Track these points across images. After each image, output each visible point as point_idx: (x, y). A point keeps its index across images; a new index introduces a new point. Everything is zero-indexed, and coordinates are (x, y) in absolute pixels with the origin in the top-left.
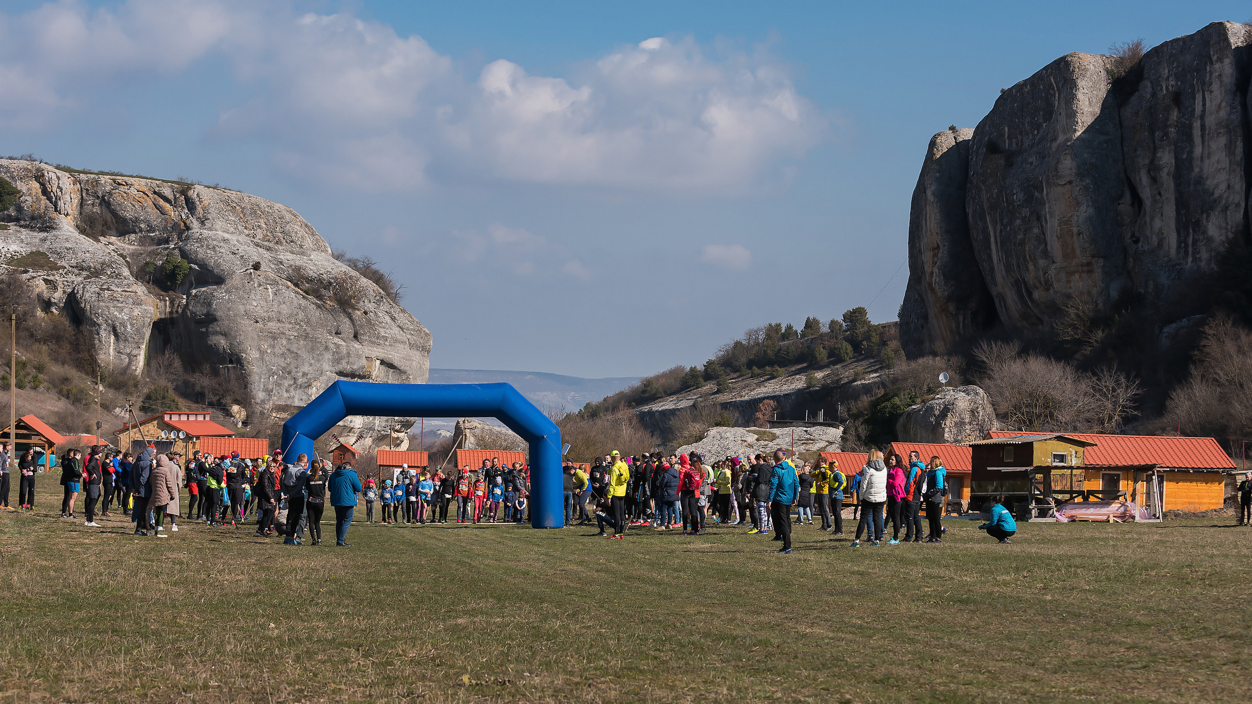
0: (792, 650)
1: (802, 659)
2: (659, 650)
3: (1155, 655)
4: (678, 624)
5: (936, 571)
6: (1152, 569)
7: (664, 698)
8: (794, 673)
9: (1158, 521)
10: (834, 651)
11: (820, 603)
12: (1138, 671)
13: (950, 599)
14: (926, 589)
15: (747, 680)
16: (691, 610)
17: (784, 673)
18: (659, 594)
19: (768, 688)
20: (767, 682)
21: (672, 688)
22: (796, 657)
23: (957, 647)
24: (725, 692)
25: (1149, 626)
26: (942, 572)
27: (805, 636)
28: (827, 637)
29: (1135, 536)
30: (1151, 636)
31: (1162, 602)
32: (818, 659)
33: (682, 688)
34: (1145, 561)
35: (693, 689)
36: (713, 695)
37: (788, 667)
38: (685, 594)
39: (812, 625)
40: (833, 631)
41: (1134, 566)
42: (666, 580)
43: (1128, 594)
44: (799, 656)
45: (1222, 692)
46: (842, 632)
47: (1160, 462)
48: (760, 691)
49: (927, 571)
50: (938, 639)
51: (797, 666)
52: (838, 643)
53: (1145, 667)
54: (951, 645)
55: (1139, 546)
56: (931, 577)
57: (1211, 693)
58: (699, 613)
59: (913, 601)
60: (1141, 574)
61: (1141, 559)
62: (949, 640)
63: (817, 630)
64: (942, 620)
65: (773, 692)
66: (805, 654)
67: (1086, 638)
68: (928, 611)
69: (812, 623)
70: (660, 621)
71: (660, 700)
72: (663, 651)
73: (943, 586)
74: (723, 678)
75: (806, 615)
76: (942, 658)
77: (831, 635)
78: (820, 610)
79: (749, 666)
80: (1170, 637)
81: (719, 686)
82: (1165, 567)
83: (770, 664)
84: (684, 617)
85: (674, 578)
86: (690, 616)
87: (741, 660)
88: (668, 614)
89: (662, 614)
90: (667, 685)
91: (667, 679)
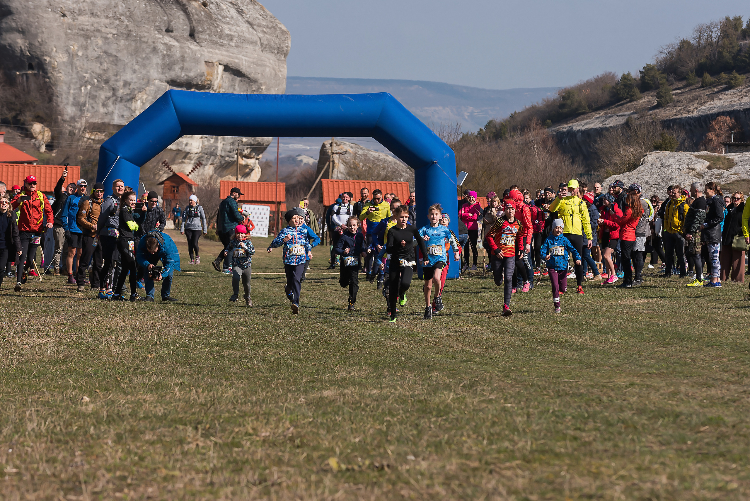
2: (579, 429)
4: (605, 399)
7: (585, 487)
15: (693, 467)
16: (621, 381)
17: (741, 459)
18: (581, 362)
19: (720, 477)
20: (719, 470)
21: (596, 476)
24: (664, 479)
33: (610, 476)
35: (623, 477)
36: (649, 485)
37: (746, 451)
38: (614, 361)
42: (589, 344)
48: (709, 480)
58: (632, 384)
65: (727, 482)
70: (581, 395)
71: (580, 490)
72: (584, 431)
74: (663, 464)
79: (696, 449)
81: (656, 474)
83: (722, 448)
84: (613, 390)
85: (600, 342)
86: (620, 388)
87: (686, 443)
88: (592, 386)
89: (584, 386)
90: (589, 472)
91: (590, 464)
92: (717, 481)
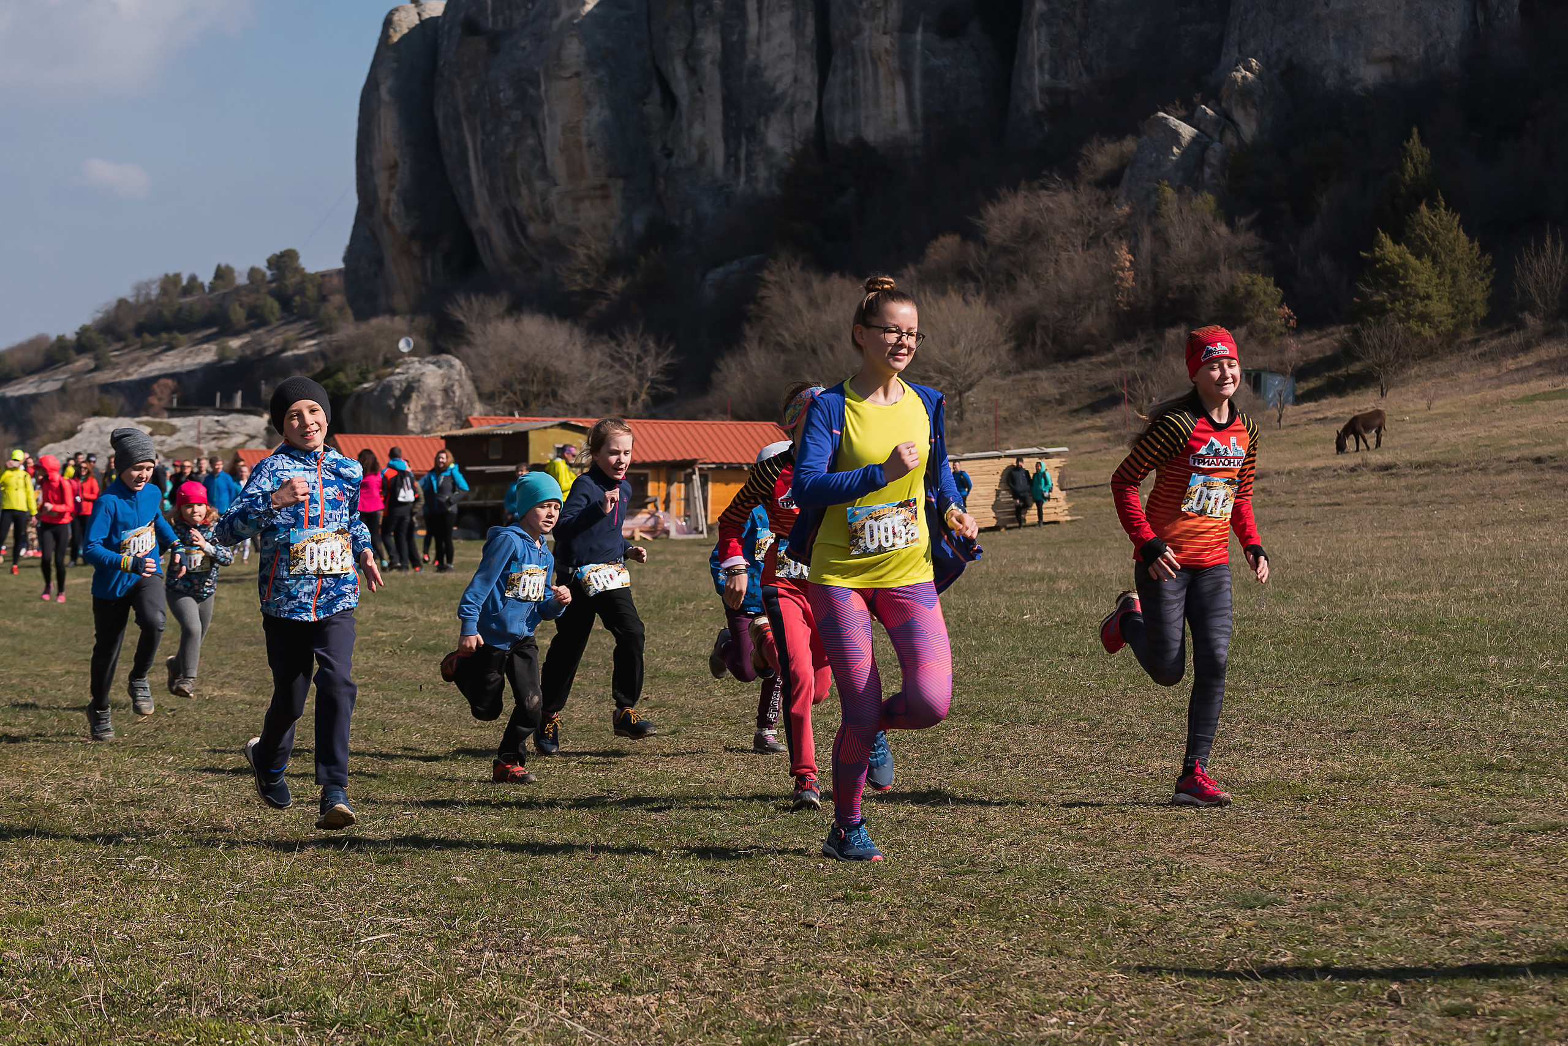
0: (191, 720)
1: (207, 732)
2: (9, 724)
3: (688, 716)
4: (38, 689)
5: (393, 609)
6: (689, 601)
7: (14, 788)
8: (194, 751)
9: (701, 536)
10: (249, 719)
11: (234, 656)
12: (665, 738)
13: (411, 646)
14: (380, 634)
15: (129, 761)
16: (56, 669)
17: (180, 752)
18: (14, 649)
19: (157, 771)
20: (156, 764)
21: (26, 775)
22: (197, 729)
23: (419, 710)
24: (98, 777)
25: (682, 677)
26: (402, 610)
27: (212, 699)
28: (243, 701)
29: (669, 557)
30: (684, 691)
31: (701, 645)
32: (227, 731)
33: (39, 775)
34: (680, 590)
35: (54, 776)
36: (82, 783)
37: (185, 742)
38: (50, 648)
39: (222, 686)
40: (251, 693)
41: (665, 597)
42: (24, 629)
43: (655, 635)
44: (202, 727)
45: (779, 764)
46: (263, 693)
47: (703, 455)
48: (145, 776)
49: (382, 609)
50: (393, 700)
51: (198, 741)
52: (255, 709)
53: (674, 732)
54: (412, 709)
55: (673, 571)
56: (388, 617)
57: (762, 765)
58: (68, 673)
59: (362, 650)
60: (674, 608)
61: (675, 588)
62: (409, 701)
63: (228, 692)
64: (400, 674)
65: (164, 778)
66: (210, 724)
67: (596, 695)
68: (381, 663)
69: (223, 683)
70: (12, 686)
71: (8, 792)
72: (14, 726)
73: (404, 629)
74: (96, 759)
75: (214, 672)
76: (398, 727)
77: (248, 698)
78: (234, 664)
79: (133, 742)
80: (710, 692)
81: (90, 770)
82: (705, 599)
83: (161, 739)
84: (47, 679)
85: (34, 626)
86: (55, 677)
87: (123, 736)
88: (25, 676)
89: (17, 676)
90: (18, 770)
91: (19, 763)
92: (154, 777)
